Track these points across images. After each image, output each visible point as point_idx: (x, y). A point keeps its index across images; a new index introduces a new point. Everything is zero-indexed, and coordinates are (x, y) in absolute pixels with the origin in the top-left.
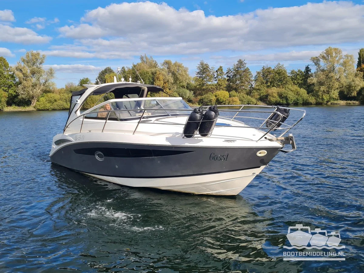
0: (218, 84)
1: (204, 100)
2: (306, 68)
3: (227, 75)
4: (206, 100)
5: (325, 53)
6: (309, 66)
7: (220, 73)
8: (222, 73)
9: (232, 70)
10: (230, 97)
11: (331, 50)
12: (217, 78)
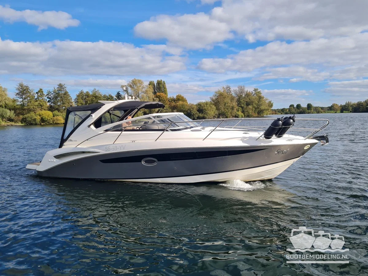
0: (39, 105)
1: (27, 119)
2: (117, 93)
3: (47, 97)
4: (29, 119)
5: (132, 83)
6: (120, 92)
7: (40, 94)
8: (42, 95)
9: (52, 92)
10: (54, 116)
11: (136, 81)
12: (37, 99)
